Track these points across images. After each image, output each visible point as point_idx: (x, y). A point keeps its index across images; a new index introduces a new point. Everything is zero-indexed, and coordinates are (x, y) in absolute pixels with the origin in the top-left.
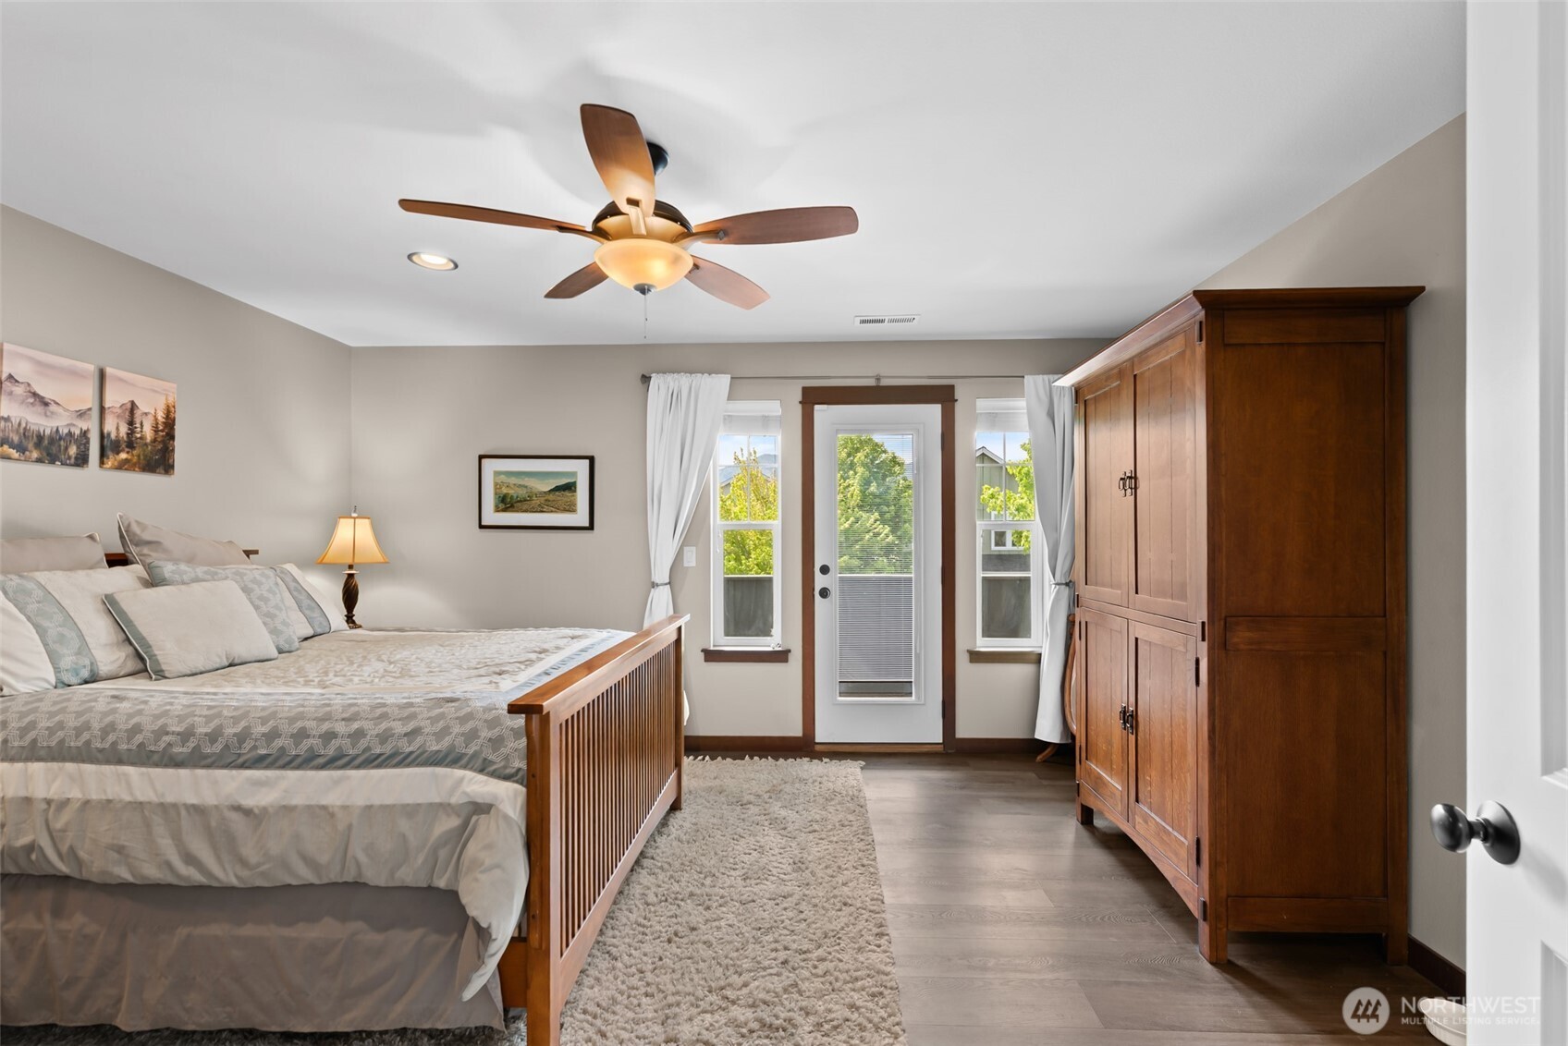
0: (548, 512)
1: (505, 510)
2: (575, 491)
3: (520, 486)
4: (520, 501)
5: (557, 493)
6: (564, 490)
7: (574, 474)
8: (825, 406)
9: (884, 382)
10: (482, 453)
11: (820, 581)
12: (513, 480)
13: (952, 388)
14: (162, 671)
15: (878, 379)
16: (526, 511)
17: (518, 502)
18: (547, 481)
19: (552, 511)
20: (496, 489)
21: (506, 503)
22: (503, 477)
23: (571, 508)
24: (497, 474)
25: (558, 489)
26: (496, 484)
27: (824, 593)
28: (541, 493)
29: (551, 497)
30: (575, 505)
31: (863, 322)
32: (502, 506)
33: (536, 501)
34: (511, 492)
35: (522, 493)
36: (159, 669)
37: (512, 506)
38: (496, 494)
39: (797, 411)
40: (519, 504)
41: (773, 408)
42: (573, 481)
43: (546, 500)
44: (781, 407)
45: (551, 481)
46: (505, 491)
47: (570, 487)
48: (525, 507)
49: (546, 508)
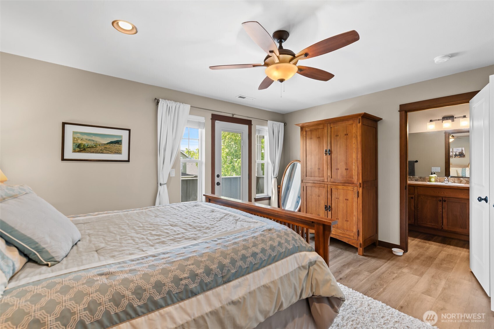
0: (106, 153)
1: (80, 151)
2: (121, 144)
3: (90, 140)
4: (90, 147)
5: (111, 145)
6: (115, 143)
7: (121, 136)
8: (219, 121)
9: (235, 116)
10: (64, 121)
11: (217, 180)
12: (85, 137)
13: (251, 121)
14: (53, 258)
15: (233, 115)
16: (93, 152)
17: (88, 148)
18: (105, 139)
19: (108, 153)
20: (74, 140)
21: (80, 148)
22: (79, 135)
23: (119, 152)
24: (74, 133)
25: (112, 143)
26: (74, 138)
27: (218, 184)
28: (102, 144)
29: (108, 146)
30: (121, 150)
31: (240, 97)
32: (77, 149)
33: (99, 148)
34: (84, 143)
35: (91, 144)
36: (50, 257)
37: (84, 150)
38: (74, 143)
39: (210, 122)
40: (89, 149)
41: (202, 119)
42: (120, 139)
43: (105, 148)
44: (205, 119)
45: (108, 139)
46: (80, 142)
47: (119, 142)
48: (93, 150)
49: (105, 151)
